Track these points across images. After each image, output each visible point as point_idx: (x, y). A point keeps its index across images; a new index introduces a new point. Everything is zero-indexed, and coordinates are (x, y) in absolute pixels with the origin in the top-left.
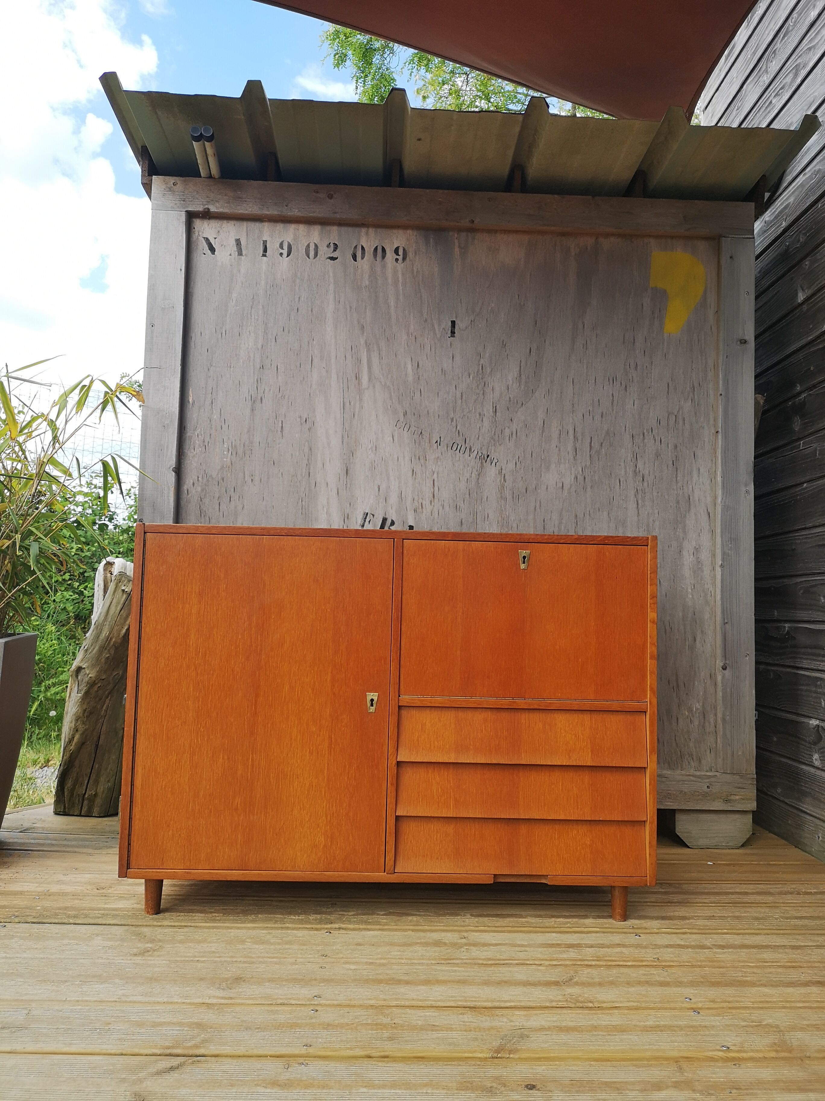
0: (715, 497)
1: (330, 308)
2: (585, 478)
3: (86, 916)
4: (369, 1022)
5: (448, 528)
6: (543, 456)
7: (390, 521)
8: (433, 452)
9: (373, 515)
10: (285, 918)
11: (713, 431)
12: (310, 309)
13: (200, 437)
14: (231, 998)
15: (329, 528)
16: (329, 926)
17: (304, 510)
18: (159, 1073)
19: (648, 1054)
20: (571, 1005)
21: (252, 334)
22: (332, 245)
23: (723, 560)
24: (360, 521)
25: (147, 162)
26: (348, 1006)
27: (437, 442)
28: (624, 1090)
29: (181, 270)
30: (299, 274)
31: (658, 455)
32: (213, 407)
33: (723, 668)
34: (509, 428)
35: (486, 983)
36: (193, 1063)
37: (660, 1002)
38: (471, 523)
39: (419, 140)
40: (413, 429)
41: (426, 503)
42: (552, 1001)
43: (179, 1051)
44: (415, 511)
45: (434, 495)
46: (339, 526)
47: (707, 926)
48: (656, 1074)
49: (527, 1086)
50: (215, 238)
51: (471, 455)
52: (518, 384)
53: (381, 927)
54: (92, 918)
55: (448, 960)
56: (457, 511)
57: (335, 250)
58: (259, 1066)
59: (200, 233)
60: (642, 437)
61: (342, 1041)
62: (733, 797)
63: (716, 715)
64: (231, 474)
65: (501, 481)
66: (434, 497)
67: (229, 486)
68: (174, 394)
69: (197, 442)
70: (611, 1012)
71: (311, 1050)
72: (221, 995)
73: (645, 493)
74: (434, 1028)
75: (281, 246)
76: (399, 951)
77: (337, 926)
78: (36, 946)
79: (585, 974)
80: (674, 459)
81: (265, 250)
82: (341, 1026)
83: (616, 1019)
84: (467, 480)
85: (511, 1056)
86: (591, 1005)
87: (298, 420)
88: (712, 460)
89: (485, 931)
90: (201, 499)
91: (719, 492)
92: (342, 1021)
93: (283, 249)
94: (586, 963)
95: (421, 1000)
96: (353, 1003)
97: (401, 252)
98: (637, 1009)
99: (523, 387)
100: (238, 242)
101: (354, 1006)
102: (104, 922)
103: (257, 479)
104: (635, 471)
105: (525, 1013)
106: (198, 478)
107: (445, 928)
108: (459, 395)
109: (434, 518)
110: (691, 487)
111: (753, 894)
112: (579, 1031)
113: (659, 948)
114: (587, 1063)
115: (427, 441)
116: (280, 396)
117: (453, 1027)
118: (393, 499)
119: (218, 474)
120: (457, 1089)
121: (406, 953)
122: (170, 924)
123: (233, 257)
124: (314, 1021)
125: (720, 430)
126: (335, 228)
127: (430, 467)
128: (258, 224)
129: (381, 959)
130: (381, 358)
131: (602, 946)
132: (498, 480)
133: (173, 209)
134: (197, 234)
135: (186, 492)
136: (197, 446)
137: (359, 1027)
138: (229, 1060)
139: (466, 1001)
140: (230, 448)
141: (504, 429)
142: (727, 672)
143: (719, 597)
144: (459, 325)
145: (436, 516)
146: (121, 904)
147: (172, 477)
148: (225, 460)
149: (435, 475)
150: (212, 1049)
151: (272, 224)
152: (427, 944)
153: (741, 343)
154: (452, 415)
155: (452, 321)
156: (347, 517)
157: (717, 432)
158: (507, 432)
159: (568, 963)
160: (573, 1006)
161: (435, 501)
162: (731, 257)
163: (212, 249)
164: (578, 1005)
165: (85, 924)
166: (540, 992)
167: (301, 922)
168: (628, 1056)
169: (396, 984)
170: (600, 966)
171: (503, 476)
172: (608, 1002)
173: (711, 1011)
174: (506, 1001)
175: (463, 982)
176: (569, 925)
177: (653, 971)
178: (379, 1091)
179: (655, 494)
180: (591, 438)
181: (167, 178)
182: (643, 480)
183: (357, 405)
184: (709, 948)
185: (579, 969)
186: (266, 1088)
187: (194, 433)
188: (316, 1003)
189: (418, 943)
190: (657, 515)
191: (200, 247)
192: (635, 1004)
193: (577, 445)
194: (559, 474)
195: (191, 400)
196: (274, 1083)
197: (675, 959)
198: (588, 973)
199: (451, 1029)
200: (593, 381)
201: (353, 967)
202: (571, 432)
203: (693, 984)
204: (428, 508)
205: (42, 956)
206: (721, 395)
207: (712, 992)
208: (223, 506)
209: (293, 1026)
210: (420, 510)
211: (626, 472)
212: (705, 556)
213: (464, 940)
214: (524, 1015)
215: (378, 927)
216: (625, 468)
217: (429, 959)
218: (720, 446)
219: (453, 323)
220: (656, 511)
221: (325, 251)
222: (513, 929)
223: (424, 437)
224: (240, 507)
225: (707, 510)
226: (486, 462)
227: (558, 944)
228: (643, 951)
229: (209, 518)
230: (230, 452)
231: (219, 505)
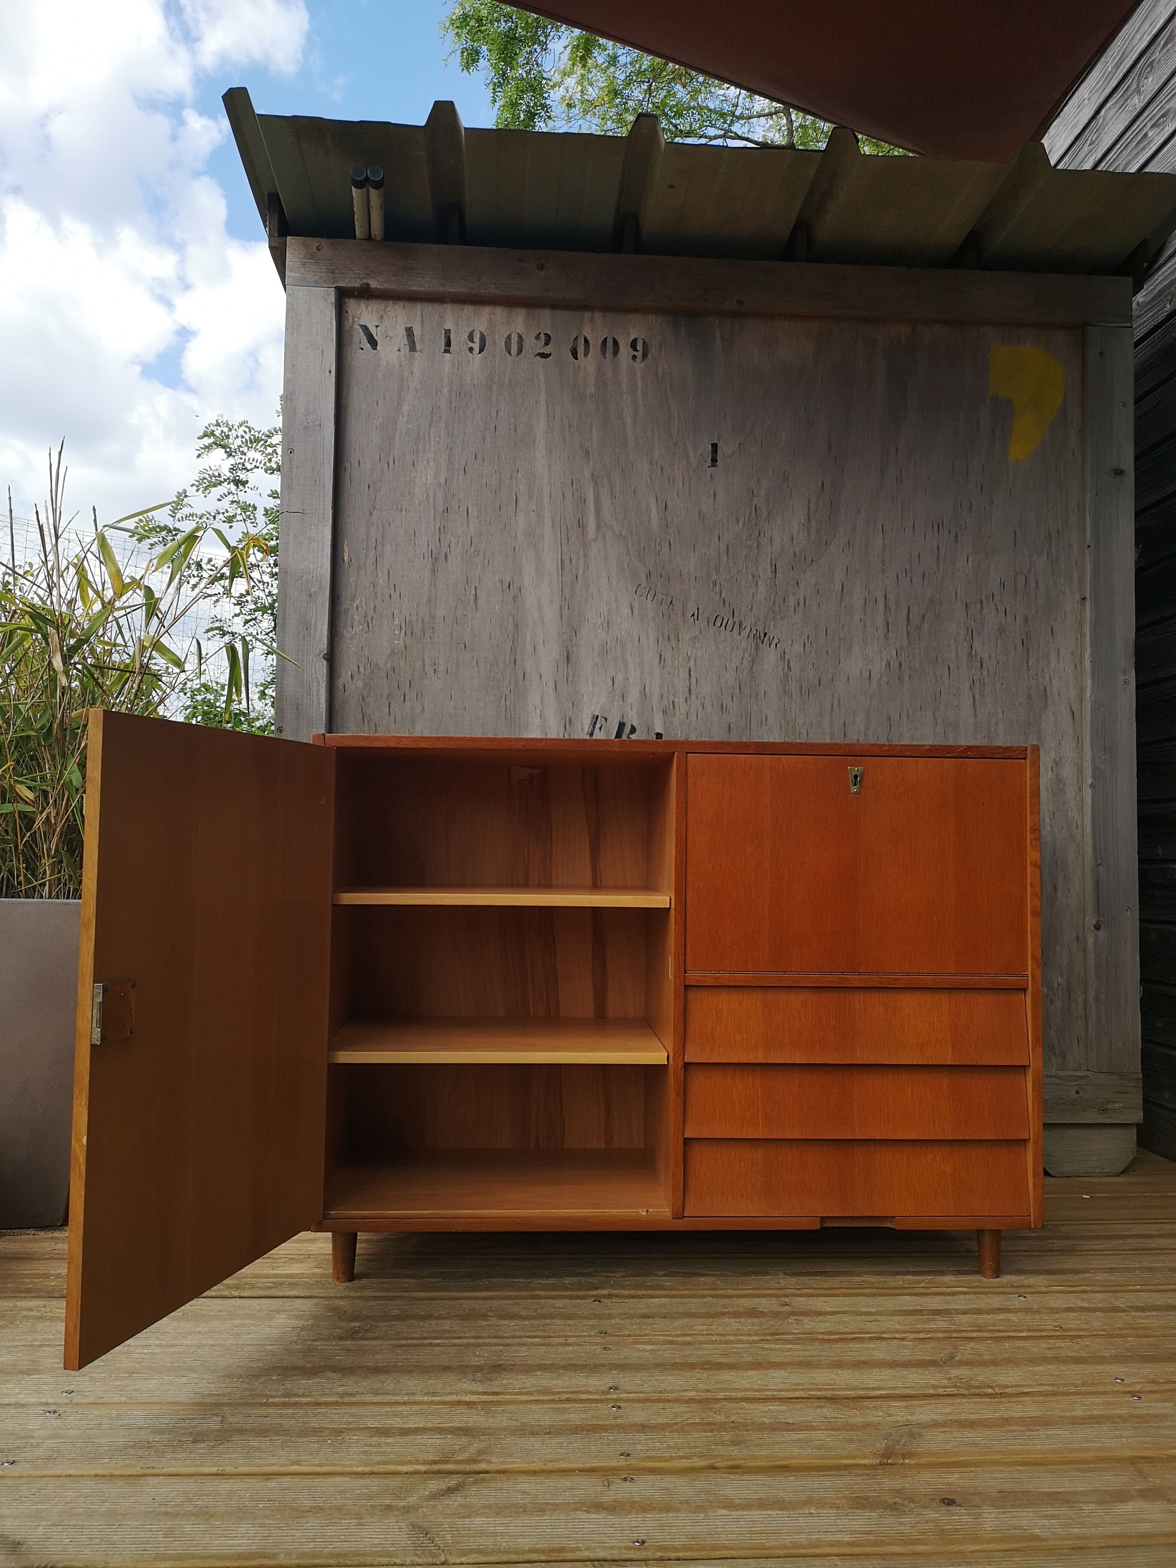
0: (1082, 691)
1: (542, 425)
2: (900, 664)
3: (253, 1286)
4: (697, 1420)
5: (711, 736)
6: (842, 635)
7: (630, 727)
8: (689, 629)
9: (606, 719)
10: (530, 1283)
11: (1078, 597)
12: (512, 427)
13: (360, 610)
14: (496, 1394)
15: (544, 737)
16: (595, 1293)
17: (508, 712)
18: (433, 1496)
19: (1090, 1455)
20: (962, 1391)
21: (432, 464)
22: (542, 336)
23: (1094, 777)
24: (587, 728)
25: (276, 216)
26: (659, 1401)
27: (693, 615)
28: (1074, 1503)
29: (330, 372)
30: (496, 378)
31: (1001, 631)
32: (378, 568)
33: (1095, 927)
34: (794, 594)
35: (839, 1365)
36: (475, 1482)
37: (1083, 1385)
38: (743, 729)
39: (671, 187)
40: (660, 597)
41: (680, 701)
42: (936, 1387)
43: (451, 1467)
44: (664, 712)
45: (690, 690)
46: (558, 735)
47: (1111, 1281)
48: (1111, 1480)
49: (943, 1501)
50: (377, 326)
51: (742, 634)
52: (806, 533)
53: (667, 1292)
54: (262, 1288)
55: (776, 1335)
56: (722, 711)
57: (547, 344)
58: (569, 1484)
59: (356, 319)
60: (979, 606)
61: (670, 1448)
62: (1110, 1106)
63: (1085, 992)
64: (405, 662)
65: (783, 669)
66: (690, 693)
67: (402, 680)
68: (323, 550)
69: (356, 616)
70: (1021, 1399)
71: (632, 1462)
72: (481, 1390)
73: (984, 685)
74: (788, 1427)
75: (471, 338)
76: (704, 1324)
77: (606, 1292)
78: (198, 1330)
79: (967, 1350)
80: (1024, 637)
81: (448, 343)
82: (662, 1427)
83: (1030, 1409)
84: (737, 667)
85: (907, 1461)
86: (990, 1391)
87: (499, 585)
88: (1077, 639)
89: (813, 1295)
90: (363, 697)
91: (1089, 683)
92: (660, 1421)
93: (473, 342)
94: (965, 1335)
95: (757, 1390)
96: (665, 1396)
97: (640, 347)
98: (1054, 1394)
99: (812, 537)
100: (409, 332)
101: (668, 1401)
102: (281, 1294)
103: (441, 668)
104: (970, 655)
105: (904, 1404)
106: (359, 668)
107: (755, 1292)
108: (723, 549)
109: (691, 722)
110: (1047, 675)
111: (1158, 1236)
112: (986, 1426)
113: (1057, 1313)
114: (1012, 1469)
115: (680, 613)
116: (472, 550)
117: (815, 1424)
118: (634, 696)
119: (386, 663)
120: (850, 1508)
121: (714, 1327)
122: (374, 1294)
123: (402, 353)
124: (619, 1421)
125: (1088, 596)
126: (547, 312)
127: (685, 650)
128: (437, 307)
129: (683, 1335)
130: (613, 496)
131: (978, 1311)
132: (780, 668)
133: (317, 284)
134: (351, 321)
135: (342, 688)
136: (356, 623)
137: (686, 1428)
138: (526, 1478)
139: (820, 1390)
140: (403, 626)
141: (788, 596)
142: (1101, 933)
143: (1088, 829)
144: (724, 449)
145: (694, 719)
146: (295, 1269)
147: (322, 667)
148: (396, 642)
149: (692, 662)
150: (496, 1463)
151: (457, 306)
152: (737, 1315)
153: (1116, 474)
154: (715, 577)
155: (712, 444)
156: (568, 722)
157: (1084, 599)
158: (792, 600)
159: (939, 1335)
160: (966, 1392)
161: (693, 698)
162: (1101, 354)
163: (373, 343)
164: (972, 1391)
165: (254, 1298)
166: (916, 1375)
167: (554, 1288)
168: (1065, 1457)
169: (716, 1369)
170: (986, 1339)
171: (787, 662)
172: (1012, 1387)
173: (1155, 1396)
174: (874, 1389)
175: (806, 1364)
176: (922, 1285)
177: (1059, 1343)
178: (745, 1513)
179: (998, 685)
180: (909, 608)
181: (308, 239)
182: (982, 666)
183: (581, 563)
184: (1124, 1311)
185: (958, 1343)
186: (589, 1512)
187: (351, 605)
188: (614, 1396)
189: (724, 1314)
190: (1001, 716)
191: (356, 339)
192: (1050, 1388)
193: (890, 619)
194: (865, 659)
195: (346, 558)
196: (598, 1507)
197: (1083, 1326)
198: (972, 1348)
199: (814, 1429)
200: (911, 528)
201: (649, 1347)
202: (881, 600)
203: (1118, 1359)
204: (682, 708)
205: (211, 1342)
206: (1089, 546)
207: (1149, 1370)
208: (395, 708)
209: (596, 1429)
210: (672, 711)
211: (957, 655)
212: (1068, 771)
213: (787, 1307)
214: (906, 1407)
215: (663, 1292)
216: (957, 650)
217: (749, 1335)
218: (1088, 619)
219: (715, 447)
220: (1000, 711)
221: (532, 345)
222: (848, 1291)
223: (676, 608)
224: (418, 710)
225: (1071, 708)
226: (762, 642)
227: (917, 1311)
228: (1037, 1317)
229: (375, 724)
230: (403, 631)
231: (389, 706)
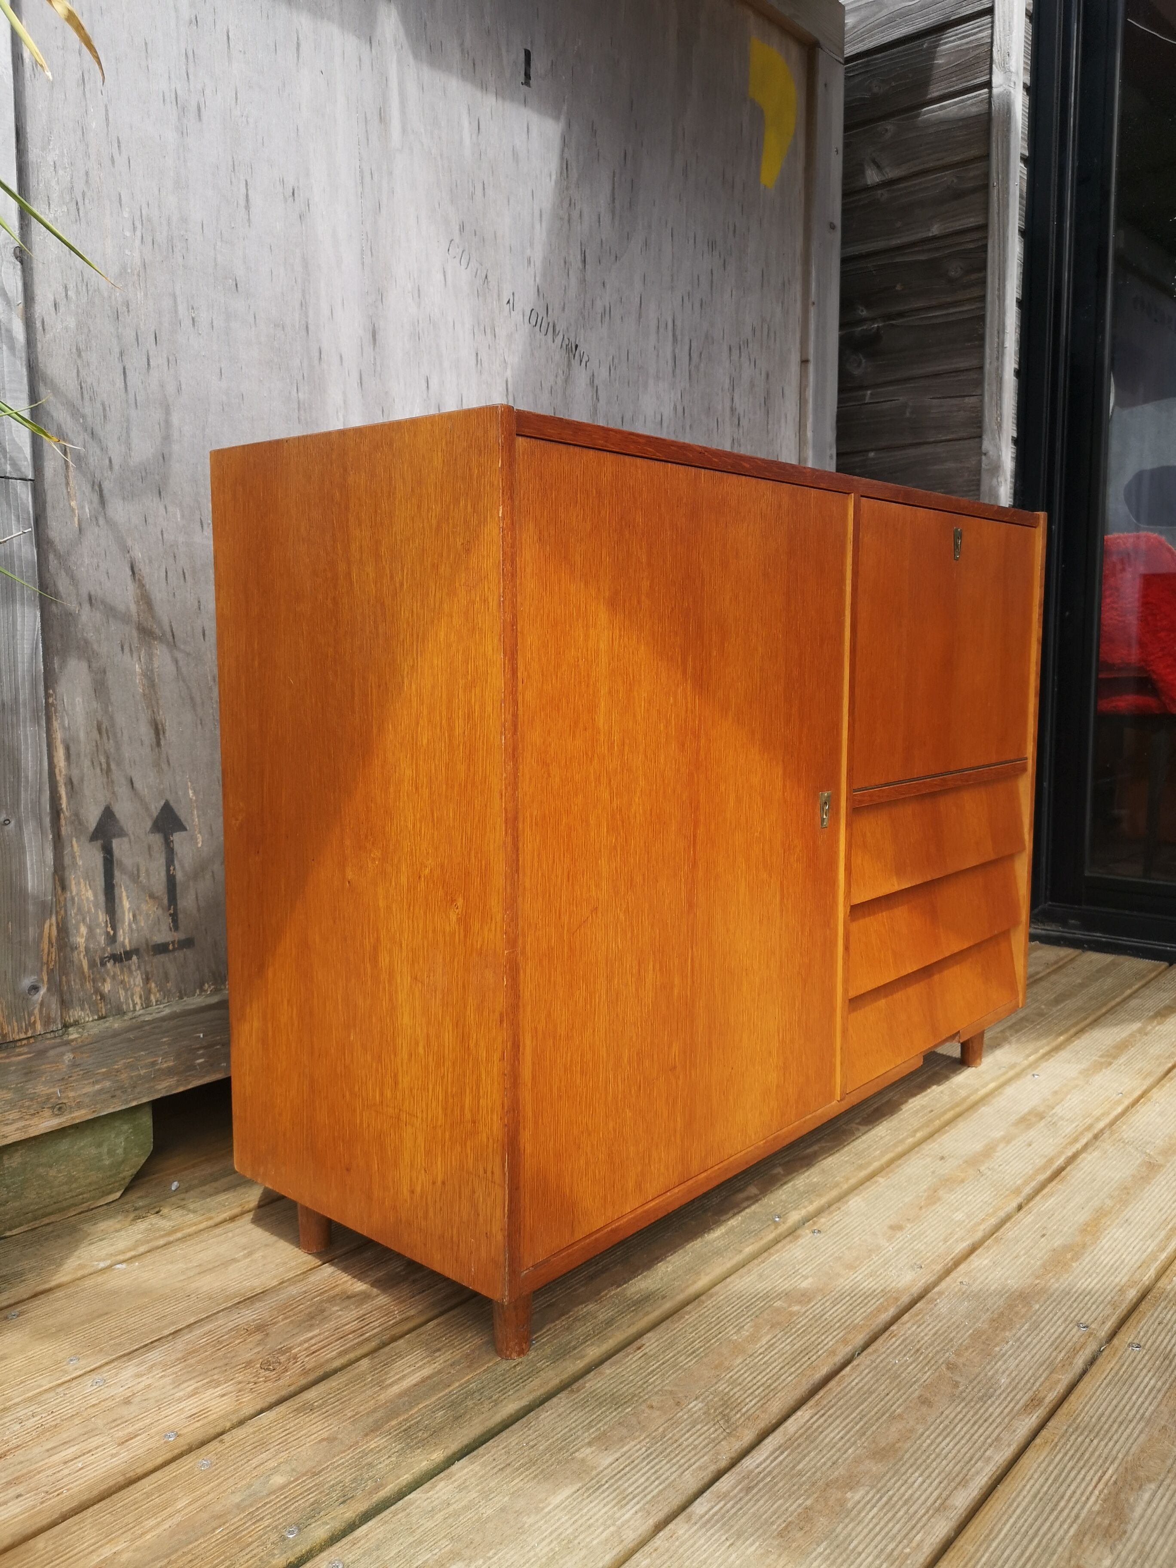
6: (640, 362)
8: (505, 322)
11: (799, 359)
27: (508, 302)
31: (752, 386)
32: (88, 95)
34: (601, 298)
40: (474, 264)
51: (556, 341)
52: (611, 216)
60: (738, 352)
64: (146, 295)
65: (594, 397)
67: (142, 327)
69: (53, 183)
80: (766, 395)
84: (551, 387)
87: (279, 188)
88: (797, 404)
90: (79, 350)
99: (616, 225)
103: (204, 319)
104: (732, 408)
106: (66, 289)
108: (538, 213)
115: (495, 296)
125: (811, 359)
127: (502, 351)
132: (590, 394)
135: (45, 324)
140: (138, 224)
141: (595, 299)
144: (537, 63)
147: (13, 274)
148: (128, 252)
149: (507, 371)
153: (829, 227)
154: (528, 252)
155: (526, 51)
157: (808, 361)
158: (599, 306)
162: (825, 85)
171: (595, 389)
180: (691, 340)
182: (739, 424)
183: (384, 184)
193: (677, 351)
194: (658, 398)
200: (693, 240)
202: (670, 325)
206: (813, 303)
208: (134, 379)
211: (723, 407)
216: (723, 402)
223: (491, 287)
224: (172, 387)
226: (574, 358)
229: (103, 404)
230: (138, 233)
231: (124, 373)
